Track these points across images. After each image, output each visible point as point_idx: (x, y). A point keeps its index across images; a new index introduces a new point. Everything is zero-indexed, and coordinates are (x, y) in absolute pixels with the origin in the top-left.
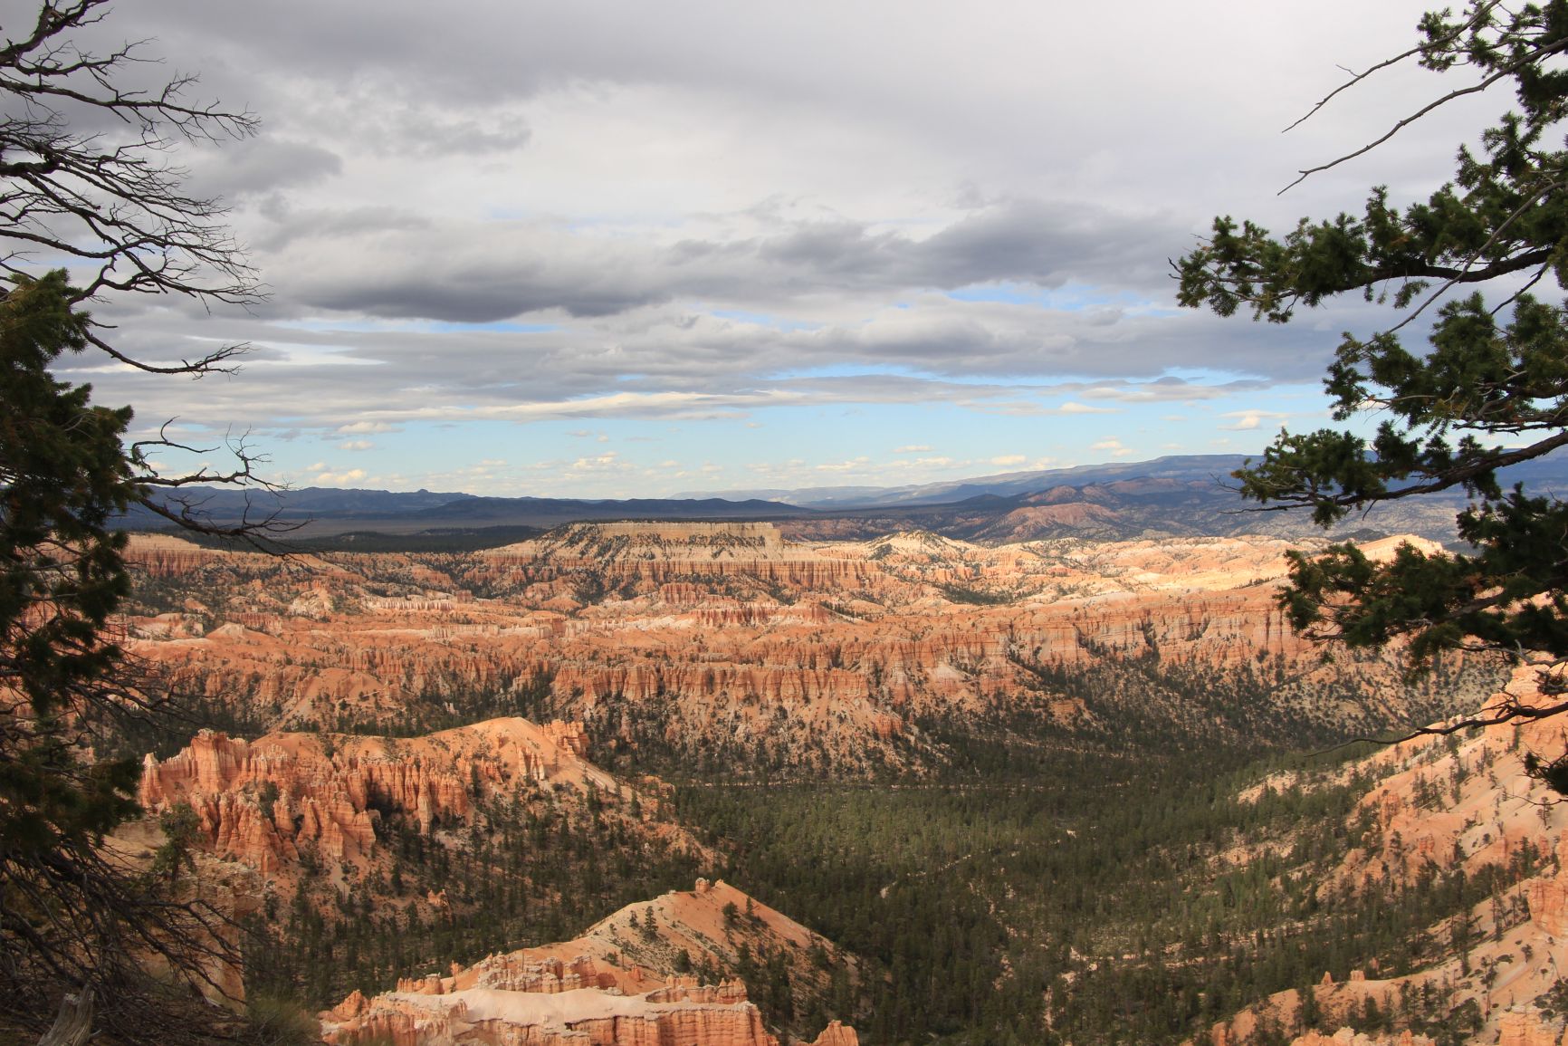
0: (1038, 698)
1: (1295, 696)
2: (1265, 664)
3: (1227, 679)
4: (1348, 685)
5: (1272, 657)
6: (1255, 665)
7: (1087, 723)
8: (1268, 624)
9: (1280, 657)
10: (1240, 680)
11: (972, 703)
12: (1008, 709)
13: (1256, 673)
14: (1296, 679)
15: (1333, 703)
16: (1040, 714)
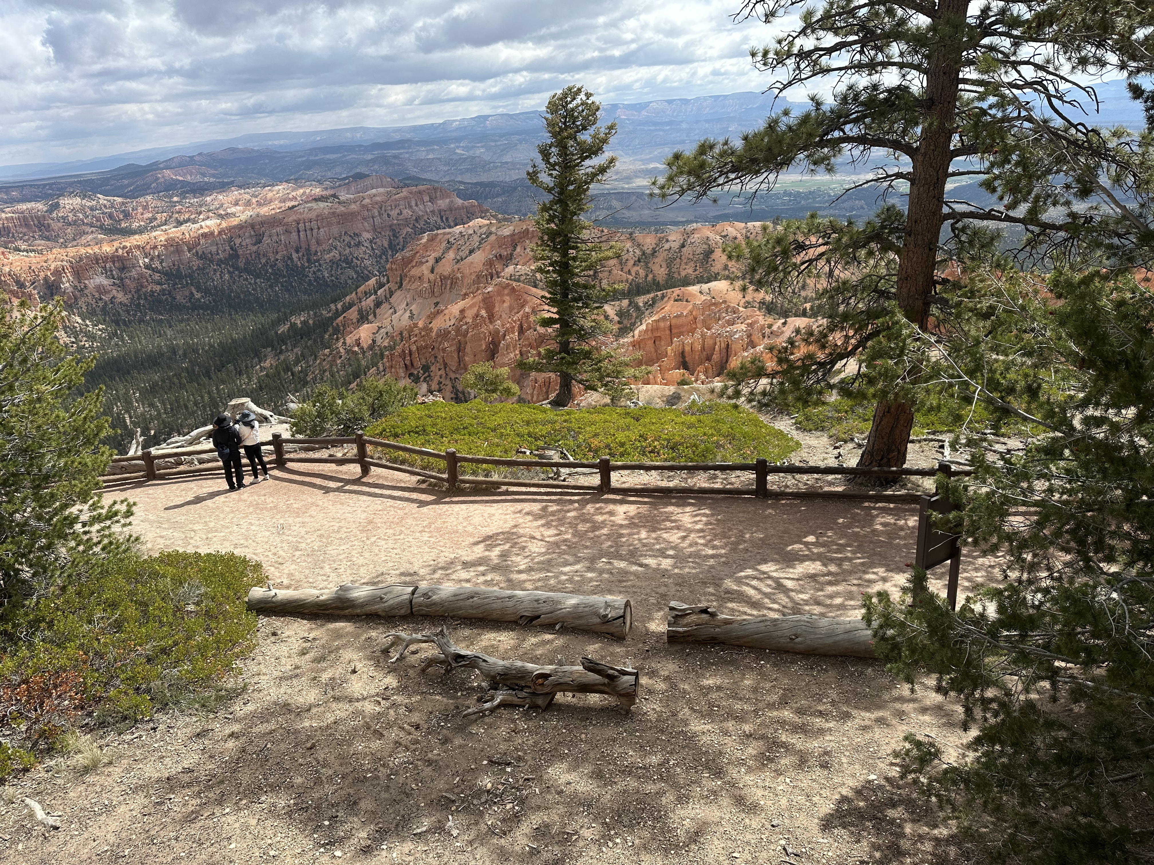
0: (164, 290)
1: (319, 270)
2: (301, 254)
3: (280, 265)
4: (346, 261)
5: (303, 250)
6: (295, 256)
7: (199, 300)
8: (299, 231)
9: (308, 249)
10: (287, 265)
11: (121, 297)
12: (146, 299)
13: (295, 259)
14: (318, 261)
15: (340, 271)
16: (167, 299)
